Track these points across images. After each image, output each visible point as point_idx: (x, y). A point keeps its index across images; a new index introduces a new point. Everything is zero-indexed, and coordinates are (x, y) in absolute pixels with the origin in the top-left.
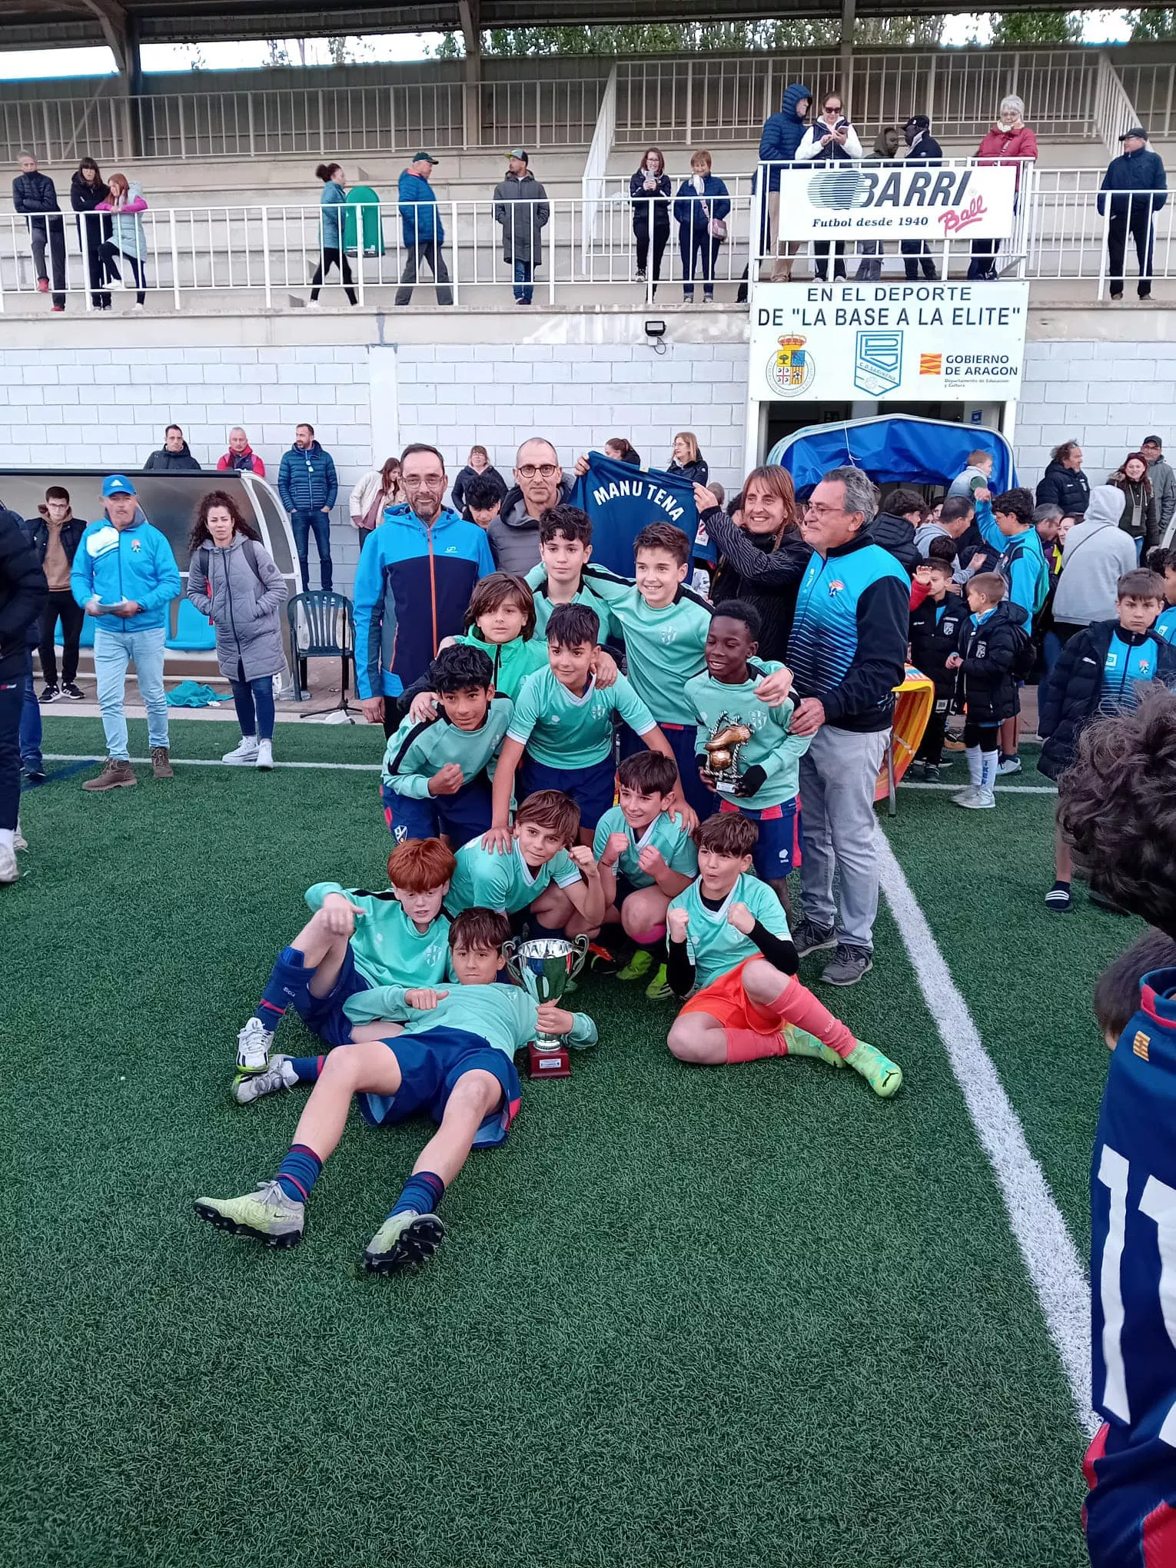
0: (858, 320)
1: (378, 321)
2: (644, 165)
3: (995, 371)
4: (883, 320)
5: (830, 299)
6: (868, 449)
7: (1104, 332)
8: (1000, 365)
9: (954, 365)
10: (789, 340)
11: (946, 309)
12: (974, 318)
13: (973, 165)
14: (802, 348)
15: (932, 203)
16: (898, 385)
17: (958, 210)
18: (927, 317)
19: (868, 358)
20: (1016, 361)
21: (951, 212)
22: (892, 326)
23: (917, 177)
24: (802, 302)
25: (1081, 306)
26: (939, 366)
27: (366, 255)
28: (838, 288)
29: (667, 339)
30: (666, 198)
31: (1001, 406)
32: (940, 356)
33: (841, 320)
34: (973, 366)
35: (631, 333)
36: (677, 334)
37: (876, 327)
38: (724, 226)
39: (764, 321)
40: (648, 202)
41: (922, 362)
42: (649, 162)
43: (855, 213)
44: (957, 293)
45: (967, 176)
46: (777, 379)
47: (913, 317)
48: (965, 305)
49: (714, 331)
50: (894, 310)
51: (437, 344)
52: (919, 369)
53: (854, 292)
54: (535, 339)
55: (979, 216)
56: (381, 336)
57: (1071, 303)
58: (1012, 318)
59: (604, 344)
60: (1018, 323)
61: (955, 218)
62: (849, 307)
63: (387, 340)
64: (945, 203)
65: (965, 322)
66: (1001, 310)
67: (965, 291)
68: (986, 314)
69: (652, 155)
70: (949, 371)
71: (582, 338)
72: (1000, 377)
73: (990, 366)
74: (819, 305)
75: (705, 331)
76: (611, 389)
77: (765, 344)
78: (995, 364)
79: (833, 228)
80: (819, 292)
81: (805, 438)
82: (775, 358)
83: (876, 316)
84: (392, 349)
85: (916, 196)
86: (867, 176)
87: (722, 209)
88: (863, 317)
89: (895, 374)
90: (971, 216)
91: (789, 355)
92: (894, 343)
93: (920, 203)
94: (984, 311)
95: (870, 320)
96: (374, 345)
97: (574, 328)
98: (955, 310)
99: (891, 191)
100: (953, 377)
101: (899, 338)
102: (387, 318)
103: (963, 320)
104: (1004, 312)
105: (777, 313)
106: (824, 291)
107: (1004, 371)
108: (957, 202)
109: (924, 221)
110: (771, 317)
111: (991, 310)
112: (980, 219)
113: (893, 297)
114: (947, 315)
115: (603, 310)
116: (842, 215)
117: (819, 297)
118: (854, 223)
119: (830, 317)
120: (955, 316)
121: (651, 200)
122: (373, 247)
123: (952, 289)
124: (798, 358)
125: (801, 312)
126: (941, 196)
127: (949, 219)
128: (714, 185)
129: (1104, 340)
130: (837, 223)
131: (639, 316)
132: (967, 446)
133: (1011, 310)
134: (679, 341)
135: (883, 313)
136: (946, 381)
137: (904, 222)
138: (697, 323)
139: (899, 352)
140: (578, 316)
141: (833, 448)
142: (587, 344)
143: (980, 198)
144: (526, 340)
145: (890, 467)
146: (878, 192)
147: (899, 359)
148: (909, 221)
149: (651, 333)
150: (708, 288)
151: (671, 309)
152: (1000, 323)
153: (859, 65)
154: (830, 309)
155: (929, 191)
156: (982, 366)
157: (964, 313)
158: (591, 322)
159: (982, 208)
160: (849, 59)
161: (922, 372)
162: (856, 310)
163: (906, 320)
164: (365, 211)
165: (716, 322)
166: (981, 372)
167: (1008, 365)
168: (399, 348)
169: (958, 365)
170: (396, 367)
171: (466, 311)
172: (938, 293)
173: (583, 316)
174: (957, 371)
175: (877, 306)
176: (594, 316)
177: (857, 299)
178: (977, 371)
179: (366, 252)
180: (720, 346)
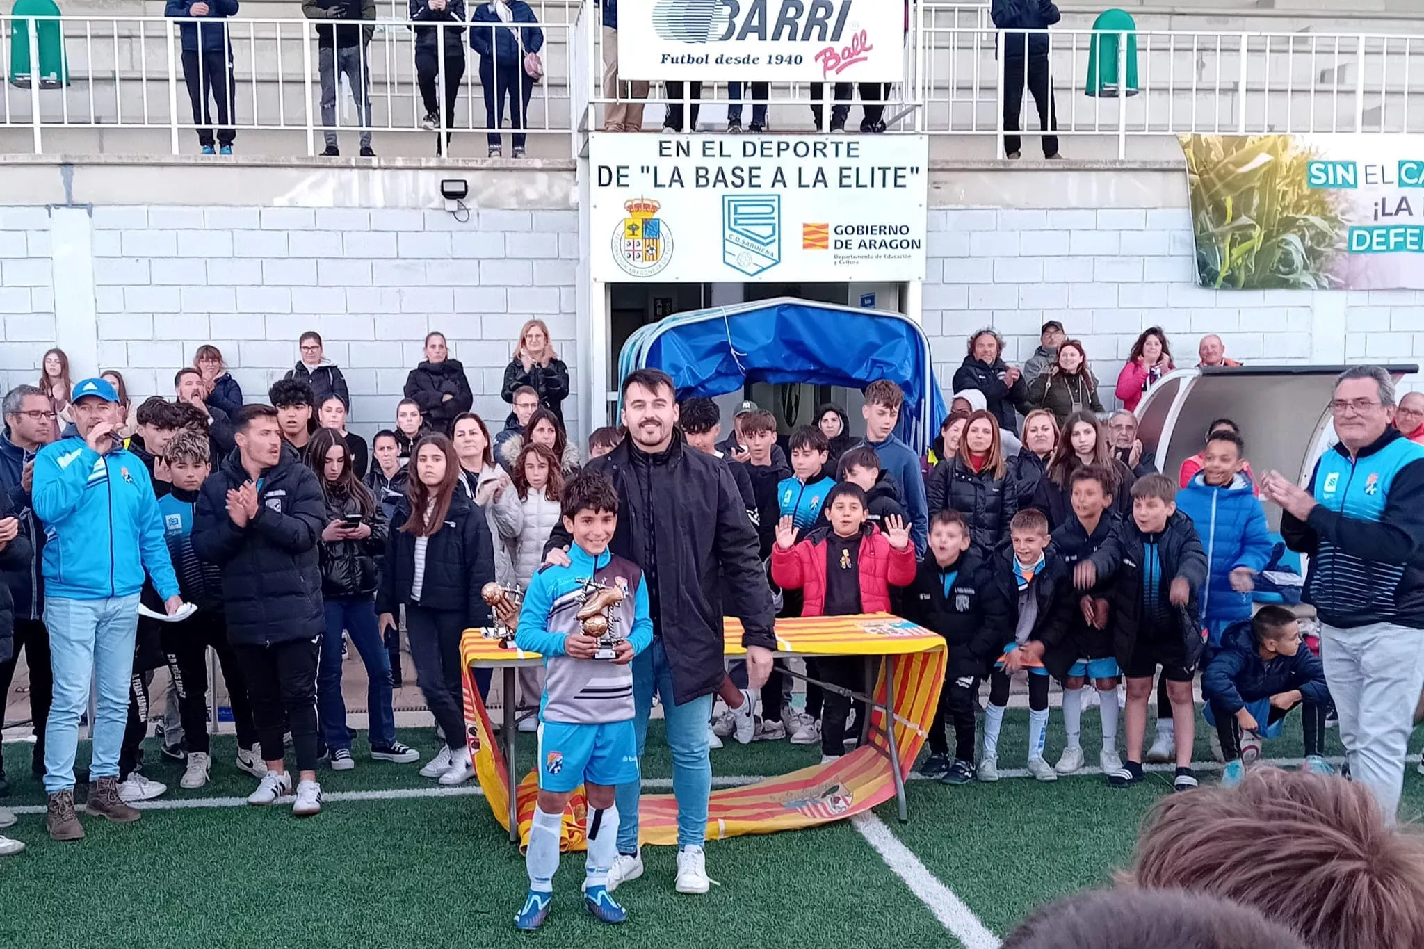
0: (724, 181)
1: (62, 173)
3: (894, 244)
5: (687, 154)
6: (754, 342)
7: (1007, 197)
8: (899, 237)
9: (844, 237)
10: (638, 206)
11: (831, 168)
12: (865, 178)
14: (656, 216)
15: (806, 37)
16: (777, 262)
17: (838, 47)
18: (808, 178)
19: (738, 228)
20: (918, 232)
21: (831, 50)
22: (766, 188)
24: (653, 159)
25: (980, 166)
27: (44, 85)
28: (696, 141)
29: (469, 203)
30: (460, 23)
31: (901, 288)
32: (826, 226)
33: (703, 181)
34: (867, 238)
35: (422, 193)
36: (485, 195)
37: (745, 189)
39: (605, 180)
40: (436, 27)
41: (805, 234)
43: (713, 48)
44: (843, 149)
46: (626, 255)
47: (791, 177)
48: (852, 163)
49: (531, 194)
50: (767, 169)
51: (150, 204)
52: (801, 243)
53: (717, 146)
54: (291, 200)
55: (863, 54)
56: (69, 194)
57: (968, 161)
58: (909, 179)
59: (385, 207)
60: (918, 184)
61: (836, 57)
62: (713, 165)
63: (77, 199)
64: (822, 38)
65: (854, 184)
66: (896, 169)
67: (852, 146)
68: (879, 174)
70: (839, 244)
71: (355, 199)
72: (900, 251)
73: (888, 238)
74: (674, 161)
75: (519, 194)
76: (398, 266)
77: (607, 210)
78: (893, 236)
79: (686, 64)
80: (673, 146)
81: (673, 329)
82: (622, 228)
83: (746, 175)
84: (84, 211)
85: (787, 29)
88: (730, 178)
89: (773, 248)
91: (640, 224)
92: (770, 209)
93: (792, 37)
94: (876, 170)
95: (738, 182)
96: (57, 206)
97: (344, 187)
98: (841, 169)
99: (755, 22)
100: (843, 252)
101: (775, 204)
102: (75, 169)
103: (852, 181)
104: (900, 173)
105: (622, 172)
106: (679, 144)
107: (905, 244)
108: (836, 37)
109: (799, 60)
110: (613, 176)
111: (884, 170)
112: (865, 59)
113: (766, 152)
114: (832, 176)
115: (383, 164)
116: (697, 50)
117: (673, 151)
118: (712, 60)
119: (689, 176)
120: (841, 177)
121: (440, 25)
122: (54, 75)
123: (837, 144)
124: (651, 228)
125: (652, 170)
126: (816, 29)
127: (826, 56)
129: (1008, 206)
130: (691, 60)
131: (432, 174)
132: (874, 337)
133: (909, 170)
134: (486, 205)
135: (754, 172)
136: (836, 256)
137: (774, 60)
138: (509, 183)
139: (776, 221)
140: (347, 171)
141: (711, 340)
142: (361, 207)
143: (864, 33)
144: (277, 201)
145: (781, 364)
146: (739, 21)
147: (777, 229)
148: (780, 59)
149: (448, 195)
150: (519, 140)
151: (473, 165)
152: (896, 185)
154: (687, 167)
155: (802, 22)
157: (853, 173)
158: (367, 179)
159: (867, 46)
161: (805, 246)
162: (720, 169)
163: (782, 180)
164: (42, 27)
165: (532, 182)
166: (878, 245)
167: (909, 237)
168: (95, 210)
169: (848, 237)
170: (92, 236)
171: (192, 161)
172: (819, 150)
173: (356, 171)
174: (847, 245)
175: (746, 163)
176: (371, 171)
177: (721, 155)
178: (872, 244)
179: (43, 82)
180: (540, 213)
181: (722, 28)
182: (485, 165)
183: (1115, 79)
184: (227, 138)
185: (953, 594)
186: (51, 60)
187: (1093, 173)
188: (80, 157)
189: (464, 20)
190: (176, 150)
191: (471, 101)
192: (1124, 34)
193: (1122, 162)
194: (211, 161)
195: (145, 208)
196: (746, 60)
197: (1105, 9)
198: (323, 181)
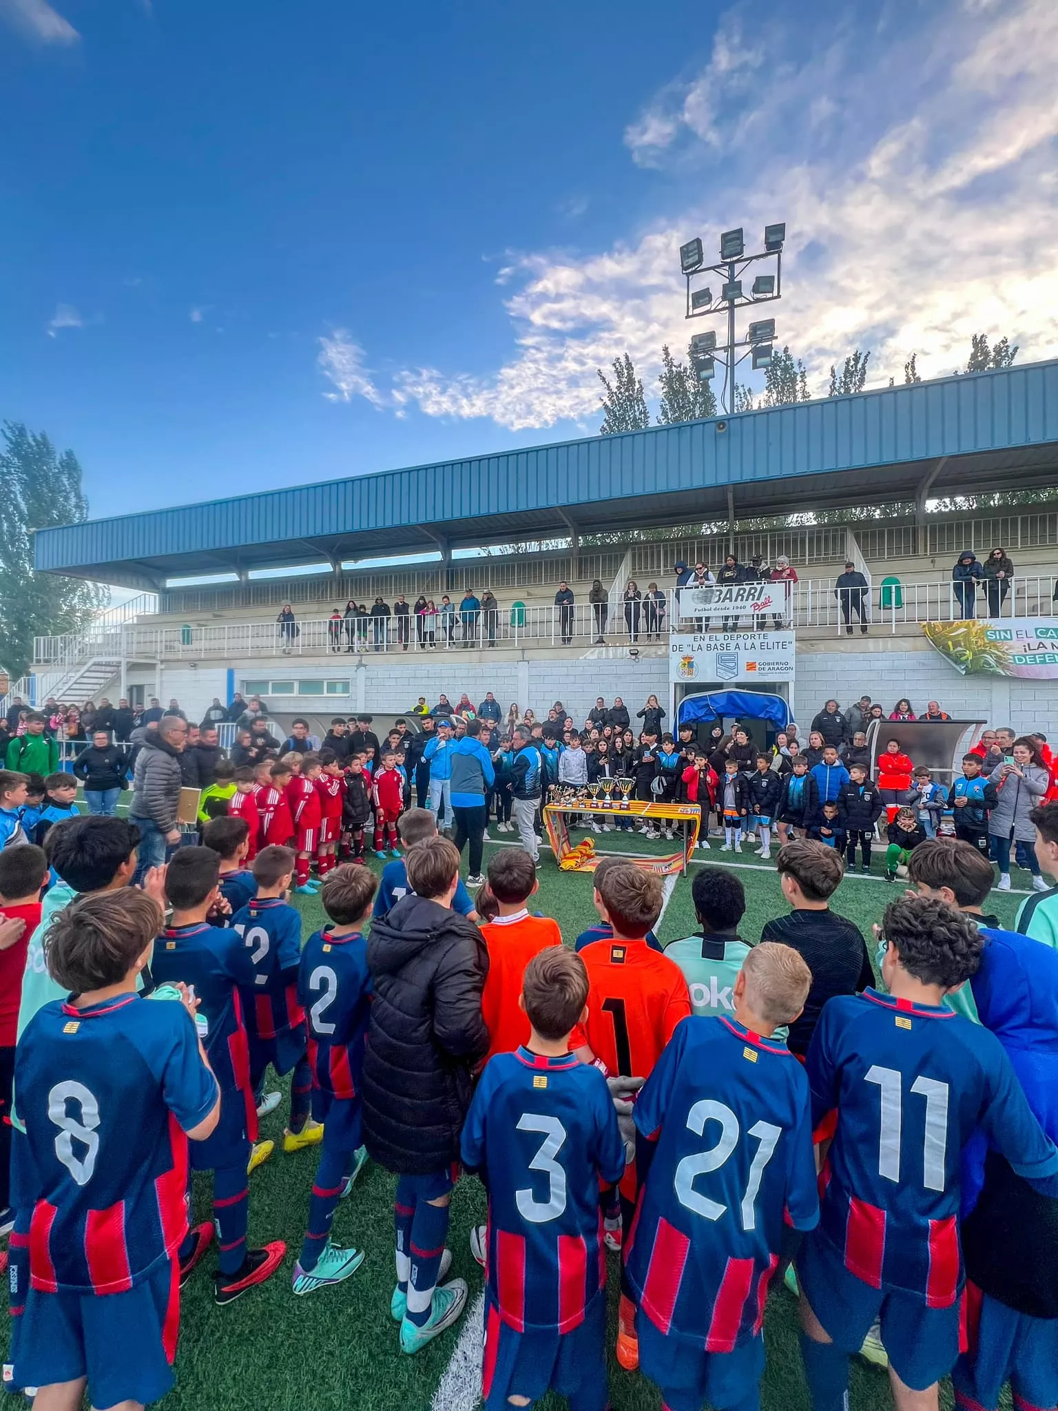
0: (717, 648)
1: (522, 652)
3: (782, 669)
4: (728, 648)
5: (704, 640)
6: (718, 704)
7: (842, 649)
8: (784, 666)
9: (762, 667)
11: (757, 643)
12: (770, 646)
18: (748, 646)
20: (792, 664)
22: (732, 651)
23: (740, 590)
24: (692, 642)
25: (830, 638)
27: (519, 627)
28: (707, 636)
29: (639, 656)
31: (786, 684)
33: (709, 649)
34: (771, 667)
35: (625, 654)
36: (644, 654)
37: (725, 651)
39: (675, 648)
43: (713, 606)
44: (762, 636)
45: (762, 588)
47: (742, 645)
48: (766, 641)
49: (660, 653)
50: (733, 645)
53: (714, 637)
54: (585, 658)
56: (523, 658)
57: (822, 637)
58: (788, 645)
59: (613, 659)
60: (792, 647)
62: (712, 643)
63: (526, 659)
64: (753, 599)
65: (766, 648)
67: (765, 635)
68: (776, 644)
70: (760, 669)
71: (605, 656)
72: (784, 671)
73: (780, 667)
74: (699, 642)
75: (654, 653)
76: (616, 677)
77: (676, 660)
78: (782, 666)
79: (703, 611)
81: (689, 699)
83: (725, 646)
84: (527, 663)
87: (662, 604)
88: (719, 647)
89: (735, 671)
90: (765, 604)
95: (722, 649)
96: (520, 661)
97: (601, 653)
98: (761, 643)
102: (525, 650)
104: (784, 643)
105: (681, 646)
107: (786, 668)
108: (758, 599)
109: (744, 607)
110: (678, 648)
111: (778, 642)
114: (757, 644)
116: (707, 606)
118: (713, 609)
119: (704, 648)
120: (761, 646)
122: (522, 624)
123: (760, 635)
124: (691, 665)
125: (691, 646)
127: (755, 606)
128: (658, 595)
129: (842, 652)
130: (705, 610)
132: (767, 704)
133: (788, 642)
134: (645, 657)
135: (728, 645)
136: (759, 674)
138: (653, 649)
141: (704, 703)
142: (606, 659)
144: (581, 658)
145: (730, 711)
146: (722, 596)
147: (737, 664)
149: (632, 654)
150: (658, 635)
152: (783, 648)
153: (736, 539)
154: (704, 644)
155: (745, 595)
156: (776, 667)
157: (765, 644)
160: (731, 538)
162: (715, 644)
163: (738, 648)
164: (519, 611)
166: (776, 669)
167: (788, 666)
168: (530, 662)
169: (764, 666)
170: (529, 669)
172: (753, 637)
174: (763, 669)
175: (725, 642)
177: (716, 640)
178: (774, 669)
179: (519, 625)
181: (717, 599)
183: (891, 603)
184: (570, 639)
185: (863, 794)
186: (521, 619)
187: (880, 639)
188: (527, 647)
191: (642, 623)
192: (895, 587)
193: (893, 634)
195: (544, 661)
196: (725, 608)
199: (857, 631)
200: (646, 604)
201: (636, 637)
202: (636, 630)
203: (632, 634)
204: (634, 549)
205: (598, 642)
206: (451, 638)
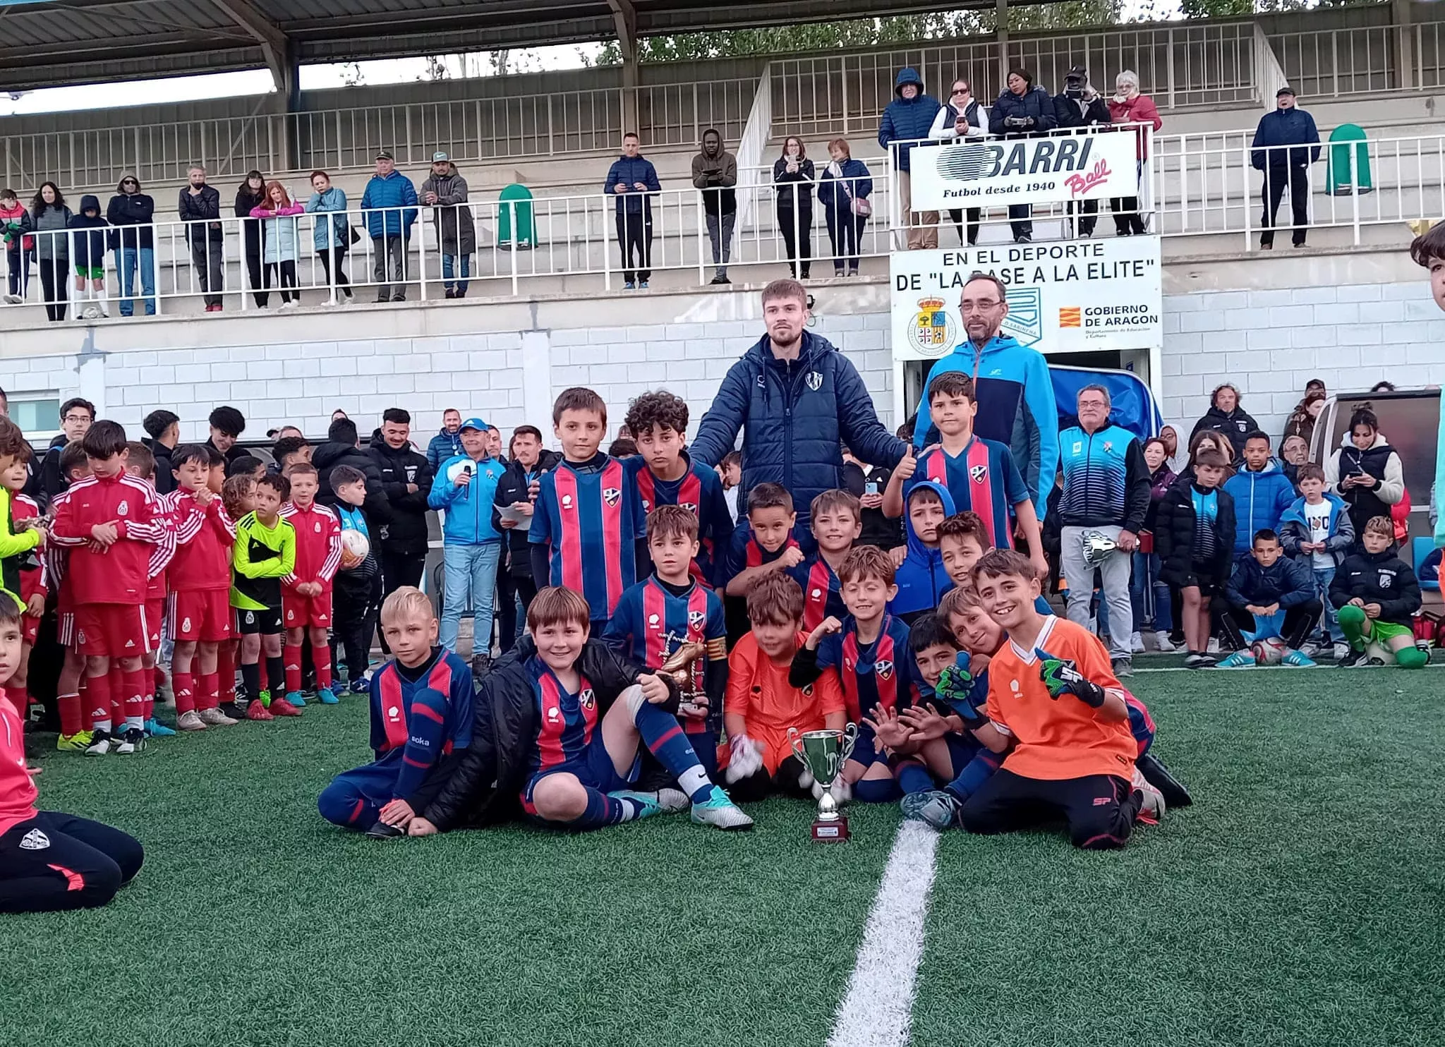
1: (531, 308)
2: (785, 152)
3: (1135, 320)
4: (1019, 279)
5: (965, 262)
7: (1255, 281)
8: (1140, 314)
9: (1093, 317)
10: (928, 303)
11: (1081, 264)
12: (1109, 271)
13: (1094, 131)
14: (942, 309)
15: (1057, 169)
17: (1083, 174)
18: (1062, 274)
20: (1155, 309)
21: (1077, 176)
22: (1029, 283)
24: (939, 267)
25: (1229, 257)
26: (1079, 319)
27: (520, 248)
28: (972, 252)
29: (816, 312)
30: (810, 181)
31: (1146, 352)
32: (1078, 309)
34: (1112, 317)
36: (826, 307)
38: (868, 204)
39: (902, 286)
41: (1061, 316)
42: (789, 149)
43: (983, 183)
44: (1090, 250)
45: (1088, 143)
46: (919, 340)
47: (1048, 274)
48: (1099, 260)
49: (862, 302)
50: (1029, 269)
51: (589, 327)
52: (1059, 323)
53: (988, 255)
54: (687, 318)
55: (1104, 177)
56: (535, 323)
57: (1218, 255)
58: (1146, 269)
59: (754, 319)
60: (1154, 274)
63: (540, 326)
64: (1069, 168)
65: (1100, 276)
66: (1135, 262)
67: (1098, 247)
68: (1120, 268)
69: (791, 141)
70: (1089, 323)
71: (733, 315)
72: (1141, 326)
73: (1130, 316)
74: (956, 268)
75: (853, 303)
77: (905, 308)
78: (1134, 314)
79: (963, 197)
80: (955, 257)
82: (916, 319)
83: (1012, 275)
84: (545, 334)
85: (1041, 164)
86: (992, 148)
87: (864, 189)
89: (1035, 328)
91: (929, 316)
92: (1032, 299)
93: (1046, 170)
94: (1118, 264)
96: (527, 331)
97: (724, 306)
98: (1089, 265)
99: (1016, 161)
100: (1093, 328)
101: (1036, 295)
102: (539, 305)
103: (1099, 274)
104: (1138, 265)
105: (915, 279)
106: (959, 255)
107: (1144, 320)
108: (1081, 166)
109: (1052, 186)
110: (912, 282)
111: (1125, 263)
112: (1106, 181)
113: (1027, 257)
114: (1082, 271)
115: (752, 288)
116: (971, 185)
117: (954, 261)
118: (983, 191)
120: (1090, 271)
121: (795, 184)
122: (526, 240)
123: (1085, 247)
125: (938, 276)
126: (1065, 162)
127: (1074, 182)
129: (1256, 288)
130: (966, 193)
133: (1145, 262)
134: (830, 312)
135: (1019, 272)
136: (1088, 332)
137: (1032, 187)
138: (845, 295)
139: (1037, 308)
140: (728, 294)
142: (737, 320)
143: (1104, 161)
144: (677, 320)
146: (1003, 162)
147: (1038, 314)
148: (1037, 187)
151: (819, 284)
152: (1135, 275)
153: (1012, 50)
155: (1053, 158)
157: (1099, 268)
158: (741, 299)
159: (1107, 170)
160: (1004, 44)
161: (1062, 326)
163: (1042, 277)
164: (519, 207)
165: (864, 293)
166: (1122, 321)
167: (1148, 314)
168: (552, 333)
169: (1097, 317)
170: (550, 351)
171: (618, 295)
172: (1071, 251)
173: (733, 294)
174: (1097, 323)
175: (1012, 266)
176: (744, 294)
177: (992, 261)
178: (1117, 321)
179: (519, 245)
180: (870, 316)
181: (991, 168)
182: (827, 283)
183: (1348, 180)
184: (644, 276)
186: (525, 228)
187: (1331, 258)
188: (543, 296)
189: (813, 179)
190: (608, 287)
192: (1353, 144)
193: (1356, 247)
194: (631, 294)
195: (586, 330)
196: (1010, 190)
197: (1336, 126)
198: (711, 302)
199: (1283, 242)
200: (825, 191)
201: (805, 266)
202: (806, 251)
203: (798, 259)
204: (776, 70)
205: (714, 282)
206: (341, 278)
